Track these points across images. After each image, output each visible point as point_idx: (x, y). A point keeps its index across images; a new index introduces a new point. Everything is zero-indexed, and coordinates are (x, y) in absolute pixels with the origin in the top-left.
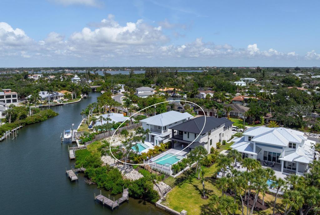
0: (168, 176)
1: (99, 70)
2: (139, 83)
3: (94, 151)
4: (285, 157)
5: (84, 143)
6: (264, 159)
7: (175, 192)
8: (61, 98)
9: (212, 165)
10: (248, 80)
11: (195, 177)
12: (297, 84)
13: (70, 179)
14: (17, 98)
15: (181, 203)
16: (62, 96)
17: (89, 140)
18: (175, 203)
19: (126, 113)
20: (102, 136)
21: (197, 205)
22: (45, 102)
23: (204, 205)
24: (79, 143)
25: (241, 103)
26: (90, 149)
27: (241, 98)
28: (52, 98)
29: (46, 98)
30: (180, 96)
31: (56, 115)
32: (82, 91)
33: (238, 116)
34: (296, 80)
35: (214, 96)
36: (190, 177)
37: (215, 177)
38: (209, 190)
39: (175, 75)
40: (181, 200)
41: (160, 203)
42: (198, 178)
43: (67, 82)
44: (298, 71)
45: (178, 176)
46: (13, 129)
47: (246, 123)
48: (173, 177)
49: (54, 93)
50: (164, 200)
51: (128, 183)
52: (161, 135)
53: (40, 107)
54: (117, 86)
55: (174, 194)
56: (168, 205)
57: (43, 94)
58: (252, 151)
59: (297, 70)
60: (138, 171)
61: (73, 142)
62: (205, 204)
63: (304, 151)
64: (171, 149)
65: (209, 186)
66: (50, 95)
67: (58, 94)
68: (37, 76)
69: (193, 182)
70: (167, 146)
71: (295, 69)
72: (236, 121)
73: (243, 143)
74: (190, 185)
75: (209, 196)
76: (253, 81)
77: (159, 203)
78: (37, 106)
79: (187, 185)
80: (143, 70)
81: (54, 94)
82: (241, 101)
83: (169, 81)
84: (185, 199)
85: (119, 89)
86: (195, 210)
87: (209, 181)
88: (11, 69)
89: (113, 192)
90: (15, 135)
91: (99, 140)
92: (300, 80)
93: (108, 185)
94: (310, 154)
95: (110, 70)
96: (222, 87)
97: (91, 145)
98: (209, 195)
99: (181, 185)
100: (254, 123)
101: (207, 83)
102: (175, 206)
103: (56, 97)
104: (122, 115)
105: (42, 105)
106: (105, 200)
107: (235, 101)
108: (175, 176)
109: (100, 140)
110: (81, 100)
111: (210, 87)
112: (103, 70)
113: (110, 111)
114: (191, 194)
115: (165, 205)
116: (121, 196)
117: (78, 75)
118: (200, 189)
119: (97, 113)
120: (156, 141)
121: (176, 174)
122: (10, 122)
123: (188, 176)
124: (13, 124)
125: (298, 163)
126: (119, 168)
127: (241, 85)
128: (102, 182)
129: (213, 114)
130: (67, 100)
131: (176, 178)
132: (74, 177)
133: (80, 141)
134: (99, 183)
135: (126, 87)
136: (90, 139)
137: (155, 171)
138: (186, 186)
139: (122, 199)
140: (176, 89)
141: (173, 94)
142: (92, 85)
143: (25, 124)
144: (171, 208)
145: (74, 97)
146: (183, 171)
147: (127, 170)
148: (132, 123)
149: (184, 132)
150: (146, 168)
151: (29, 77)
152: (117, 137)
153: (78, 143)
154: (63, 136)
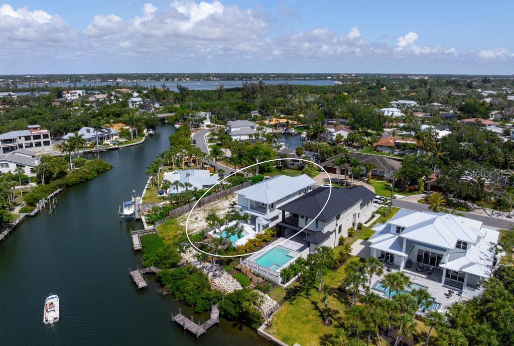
0: (275, 285)
1: (170, 79)
2: (232, 110)
3: (168, 237)
4: (448, 264)
5: (153, 223)
6: (417, 261)
7: (285, 313)
8: (114, 138)
9: (339, 267)
10: (404, 104)
11: (314, 287)
12: (482, 114)
13: (136, 285)
14: (49, 139)
15: (293, 330)
16: (116, 135)
17: (159, 218)
18: (285, 331)
19: (213, 168)
20: (180, 211)
21: (316, 336)
22: (91, 145)
23: (326, 336)
24: (147, 223)
25: (390, 149)
26: (162, 233)
27: (392, 141)
28: (102, 139)
29: (92, 138)
30: (296, 133)
31: (109, 168)
32: (147, 124)
33: (384, 177)
34: (482, 105)
35: (348, 138)
36: (307, 286)
37: (342, 288)
38: (334, 311)
39: (290, 93)
40: (292, 326)
41: (264, 330)
42: (318, 289)
43: (123, 109)
44: (488, 85)
45: (290, 285)
46: (49, 194)
47: (396, 189)
48: (282, 287)
49: (104, 130)
50: (269, 326)
51: (219, 297)
52: (265, 217)
53: (84, 153)
54: (199, 116)
55: (283, 316)
56: (274, 334)
57: (88, 131)
58: (401, 250)
59: (484, 83)
60: (232, 275)
61: (137, 219)
62: (327, 334)
63: (479, 253)
64: (281, 239)
65: (333, 303)
66: (98, 134)
67: (109, 131)
68: (76, 93)
69: (310, 295)
70: (274, 234)
71: (482, 81)
72: (381, 185)
73: (389, 235)
74: (307, 301)
75: (333, 320)
76: (412, 105)
77: (261, 329)
78: (80, 152)
79: (303, 301)
80: (239, 80)
81: (104, 132)
82: (390, 147)
83: (280, 106)
84: (299, 325)
85: (202, 120)
86: (313, 343)
87: (334, 296)
88: (35, 78)
89: (197, 309)
90: (52, 205)
91: (175, 216)
92: (489, 105)
93: (190, 299)
94: (488, 258)
95: (188, 79)
96: (362, 120)
97: (163, 226)
98: (334, 318)
99: (294, 299)
100: (408, 190)
101: (339, 110)
102: (284, 336)
103: (108, 136)
104: (207, 172)
105: (88, 150)
106: (186, 323)
107: (381, 146)
108: (285, 286)
109: (176, 218)
110: (145, 140)
111: (343, 118)
112: (176, 79)
113: (190, 162)
114: (307, 316)
115: (269, 333)
116: (209, 318)
117: (138, 92)
118: (320, 308)
119: (170, 167)
120: (259, 225)
121: (287, 282)
122: (43, 184)
123: (304, 285)
124: (48, 187)
125: (467, 275)
126: (204, 267)
127: (393, 114)
128: (182, 293)
129: (346, 172)
130: (124, 140)
131: (286, 289)
132: (142, 284)
133: (147, 218)
134: (177, 293)
135: (213, 116)
136: (161, 217)
137: (257, 276)
138: (301, 303)
139: (210, 323)
140: (290, 122)
141: (285, 130)
142: (160, 113)
143: (65, 186)
144: (278, 339)
145: (135, 135)
146: (297, 277)
147: (216, 272)
148: (223, 187)
149: (300, 216)
150: (244, 271)
151: (64, 94)
152: (201, 212)
153: (145, 221)
154: (122, 211)
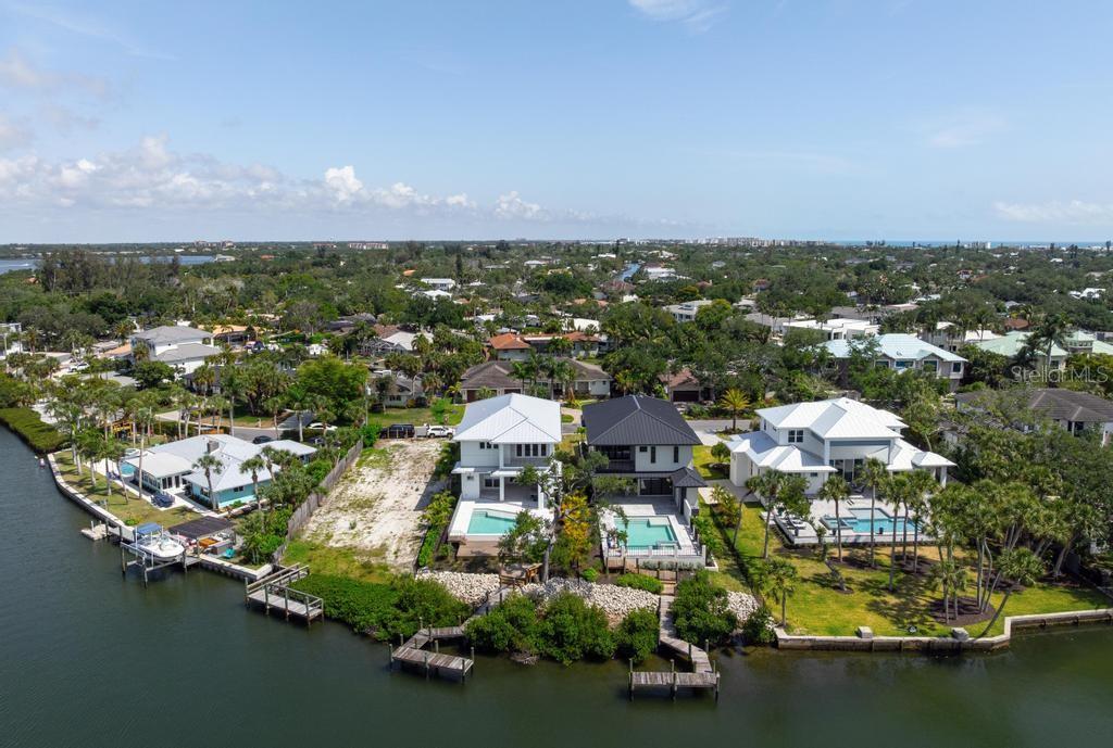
18: (814, 622)
20: (298, 521)
37: (791, 544)
41: (789, 635)
48: (715, 572)
50: (786, 626)
56: (808, 632)
58: (821, 463)
60: (613, 583)
73: (779, 449)
77: (783, 635)
86: (870, 619)
91: (293, 535)
102: (824, 628)
108: (717, 568)
115: (803, 634)
131: (723, 572)
132: (461, 663)
133: (227, 554)
137: (656, 569)
144: (825, 635)
149: (637, 449)
150: (629, 568)
153: (228, 564)
